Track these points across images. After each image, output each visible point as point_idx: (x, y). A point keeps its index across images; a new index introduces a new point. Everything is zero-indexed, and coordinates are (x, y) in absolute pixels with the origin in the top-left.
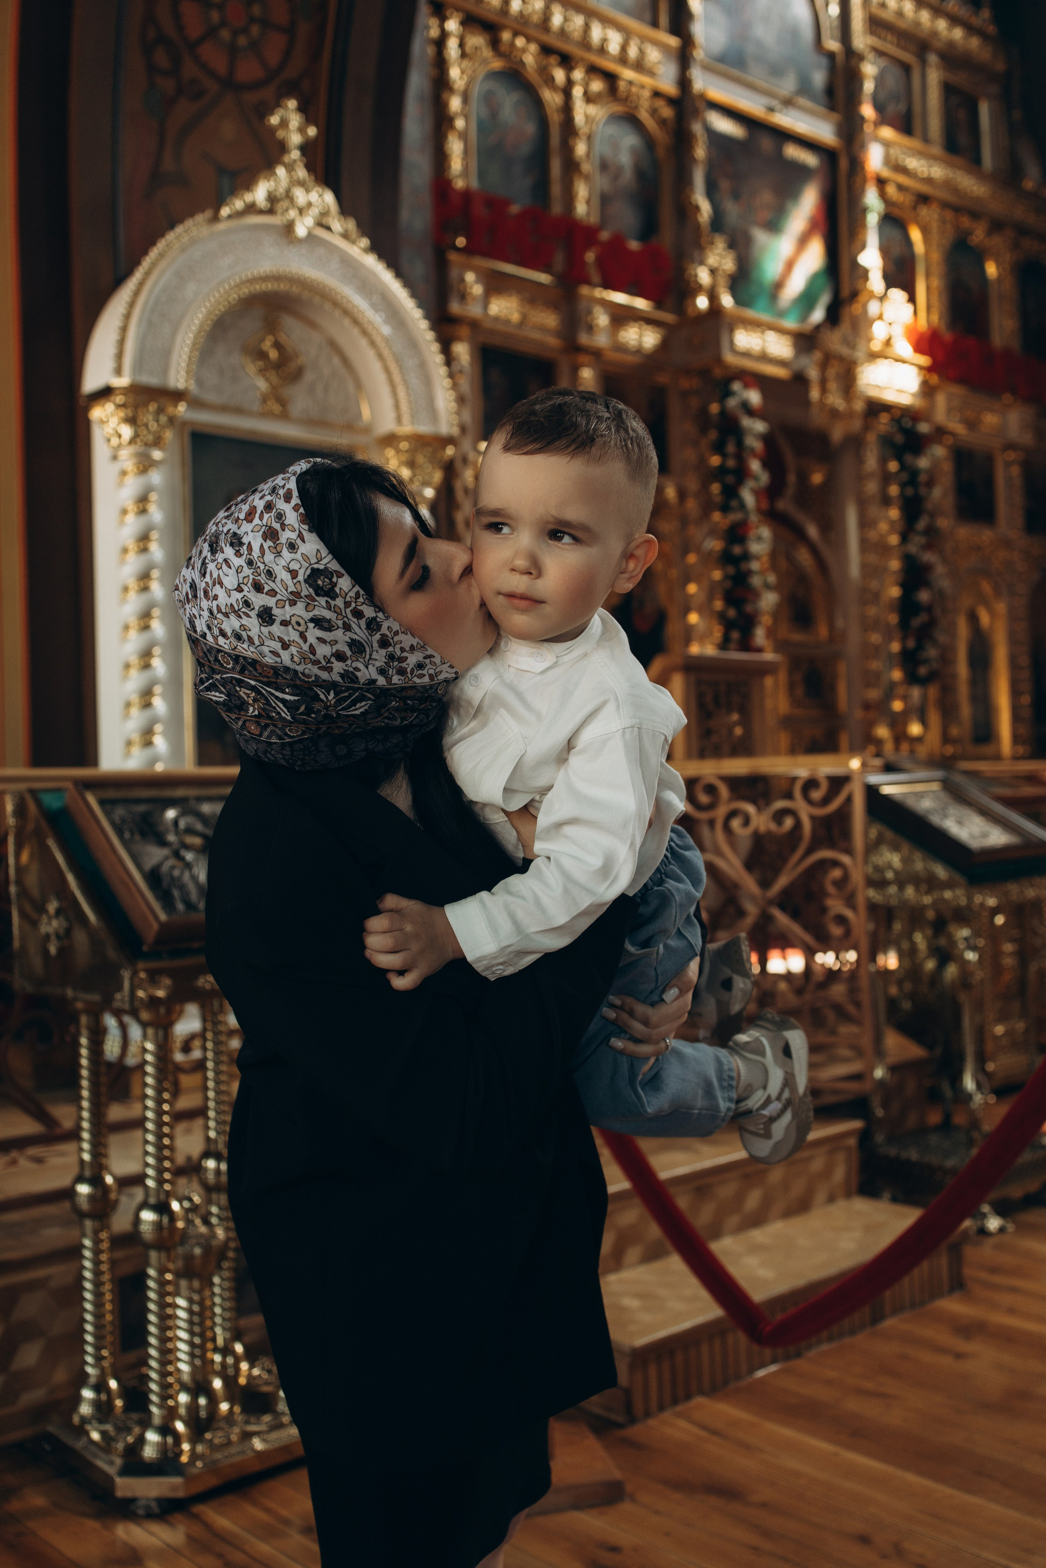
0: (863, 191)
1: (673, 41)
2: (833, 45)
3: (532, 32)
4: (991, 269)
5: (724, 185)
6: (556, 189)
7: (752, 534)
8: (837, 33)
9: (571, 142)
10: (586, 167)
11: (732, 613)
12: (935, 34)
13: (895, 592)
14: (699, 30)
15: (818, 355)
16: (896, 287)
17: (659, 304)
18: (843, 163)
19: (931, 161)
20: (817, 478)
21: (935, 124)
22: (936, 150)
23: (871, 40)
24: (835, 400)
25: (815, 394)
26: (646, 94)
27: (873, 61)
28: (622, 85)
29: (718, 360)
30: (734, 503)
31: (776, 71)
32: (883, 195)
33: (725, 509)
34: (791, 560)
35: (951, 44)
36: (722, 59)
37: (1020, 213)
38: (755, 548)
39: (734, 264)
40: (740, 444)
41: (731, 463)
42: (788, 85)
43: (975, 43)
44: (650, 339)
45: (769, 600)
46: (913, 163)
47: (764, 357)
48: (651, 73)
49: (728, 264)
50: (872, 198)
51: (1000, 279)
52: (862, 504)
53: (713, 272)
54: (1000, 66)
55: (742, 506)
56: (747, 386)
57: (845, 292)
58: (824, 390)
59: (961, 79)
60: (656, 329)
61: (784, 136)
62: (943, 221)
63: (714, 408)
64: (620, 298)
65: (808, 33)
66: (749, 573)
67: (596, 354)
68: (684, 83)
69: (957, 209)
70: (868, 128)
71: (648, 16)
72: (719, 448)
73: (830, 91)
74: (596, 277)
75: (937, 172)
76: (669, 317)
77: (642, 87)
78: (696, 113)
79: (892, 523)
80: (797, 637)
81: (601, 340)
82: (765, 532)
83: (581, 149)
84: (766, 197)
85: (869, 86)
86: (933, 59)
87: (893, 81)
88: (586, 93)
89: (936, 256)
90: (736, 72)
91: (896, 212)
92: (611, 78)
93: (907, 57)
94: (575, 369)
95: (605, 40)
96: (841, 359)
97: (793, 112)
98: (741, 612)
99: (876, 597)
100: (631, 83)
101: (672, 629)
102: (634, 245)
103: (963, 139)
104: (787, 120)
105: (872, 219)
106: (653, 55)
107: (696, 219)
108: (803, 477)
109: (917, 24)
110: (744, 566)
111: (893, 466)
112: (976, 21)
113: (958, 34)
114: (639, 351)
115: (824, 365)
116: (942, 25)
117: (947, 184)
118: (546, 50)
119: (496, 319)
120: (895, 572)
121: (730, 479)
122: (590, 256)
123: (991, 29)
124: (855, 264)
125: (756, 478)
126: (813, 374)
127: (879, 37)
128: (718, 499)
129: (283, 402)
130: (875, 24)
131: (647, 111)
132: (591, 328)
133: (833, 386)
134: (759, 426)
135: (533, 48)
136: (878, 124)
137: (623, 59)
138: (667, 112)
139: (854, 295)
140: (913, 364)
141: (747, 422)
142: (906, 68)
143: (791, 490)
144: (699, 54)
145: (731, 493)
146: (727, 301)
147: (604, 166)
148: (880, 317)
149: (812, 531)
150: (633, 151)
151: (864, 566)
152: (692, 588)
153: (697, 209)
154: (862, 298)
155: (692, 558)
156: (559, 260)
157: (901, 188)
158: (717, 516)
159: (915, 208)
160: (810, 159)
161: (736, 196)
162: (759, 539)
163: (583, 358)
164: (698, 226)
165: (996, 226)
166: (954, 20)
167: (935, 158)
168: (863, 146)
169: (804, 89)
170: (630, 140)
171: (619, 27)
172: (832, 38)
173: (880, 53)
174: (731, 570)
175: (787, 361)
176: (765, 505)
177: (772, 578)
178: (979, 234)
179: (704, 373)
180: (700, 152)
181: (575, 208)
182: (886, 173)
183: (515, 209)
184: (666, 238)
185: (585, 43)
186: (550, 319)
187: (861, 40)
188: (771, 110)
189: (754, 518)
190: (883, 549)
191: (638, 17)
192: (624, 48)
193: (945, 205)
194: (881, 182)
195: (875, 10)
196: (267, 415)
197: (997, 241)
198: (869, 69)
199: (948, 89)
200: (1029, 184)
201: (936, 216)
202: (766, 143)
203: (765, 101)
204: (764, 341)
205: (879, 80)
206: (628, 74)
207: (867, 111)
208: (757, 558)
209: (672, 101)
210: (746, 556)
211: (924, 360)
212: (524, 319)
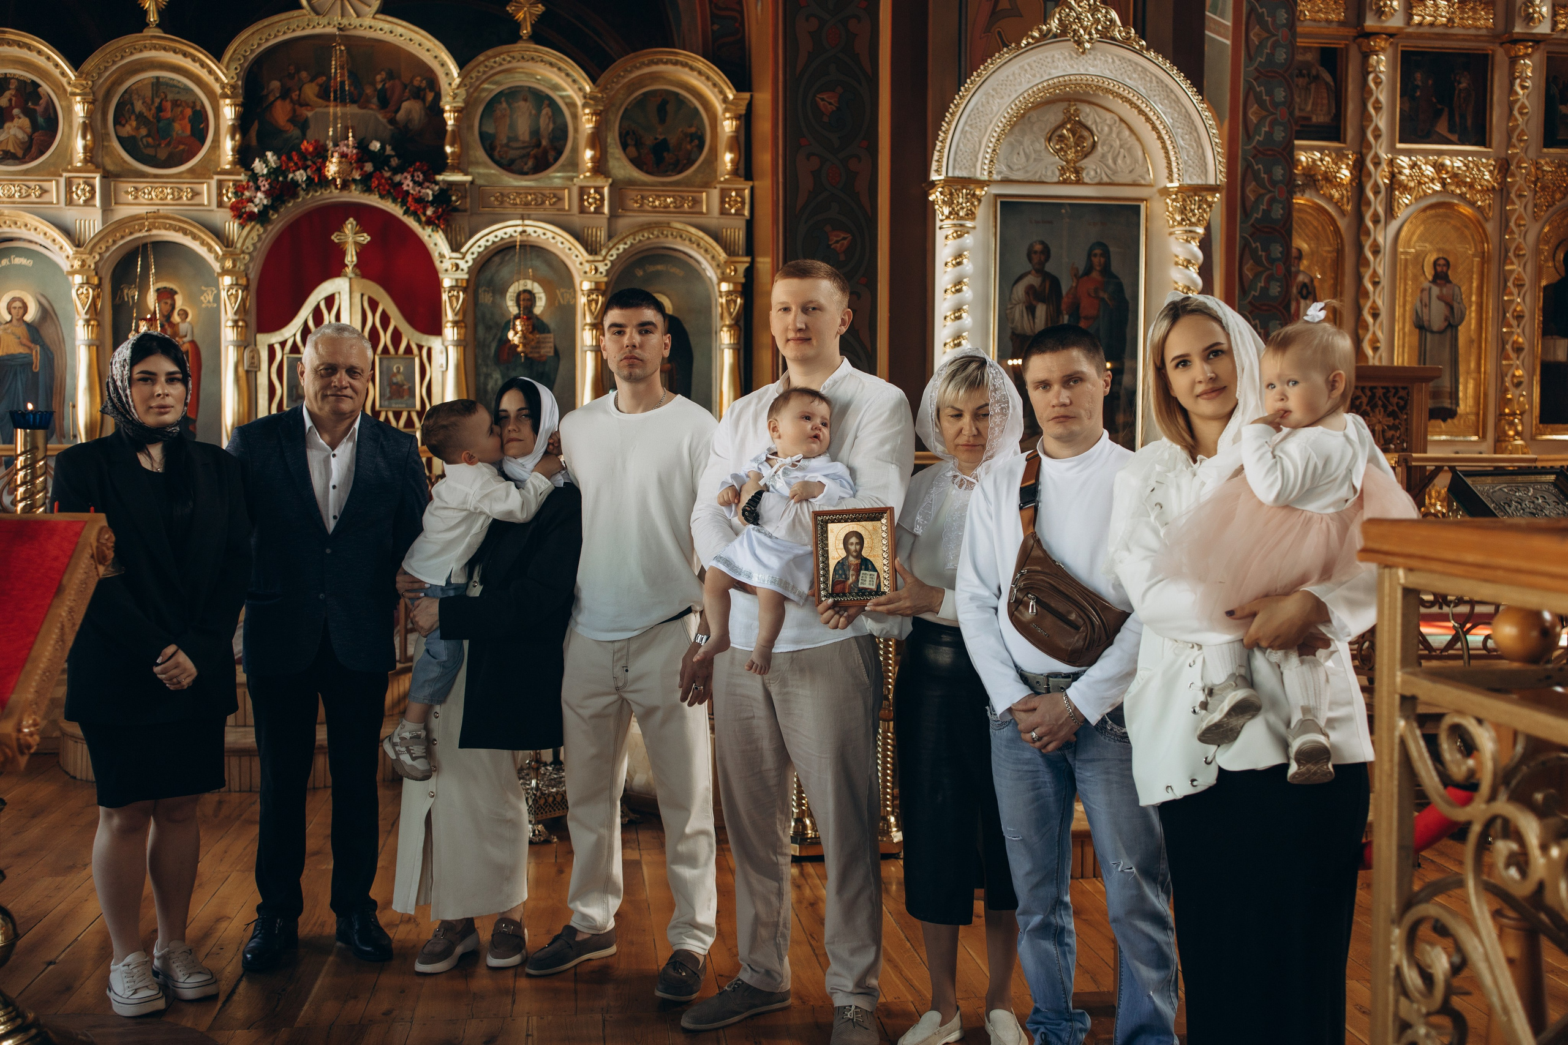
67: (1538, 41)
94: (1514, 61)
119: (1420, 24)
129: (1077, 172)
132: (1529, 18)
163: (1520, 48)
196: (1065, 182)
212: (1450, 20)
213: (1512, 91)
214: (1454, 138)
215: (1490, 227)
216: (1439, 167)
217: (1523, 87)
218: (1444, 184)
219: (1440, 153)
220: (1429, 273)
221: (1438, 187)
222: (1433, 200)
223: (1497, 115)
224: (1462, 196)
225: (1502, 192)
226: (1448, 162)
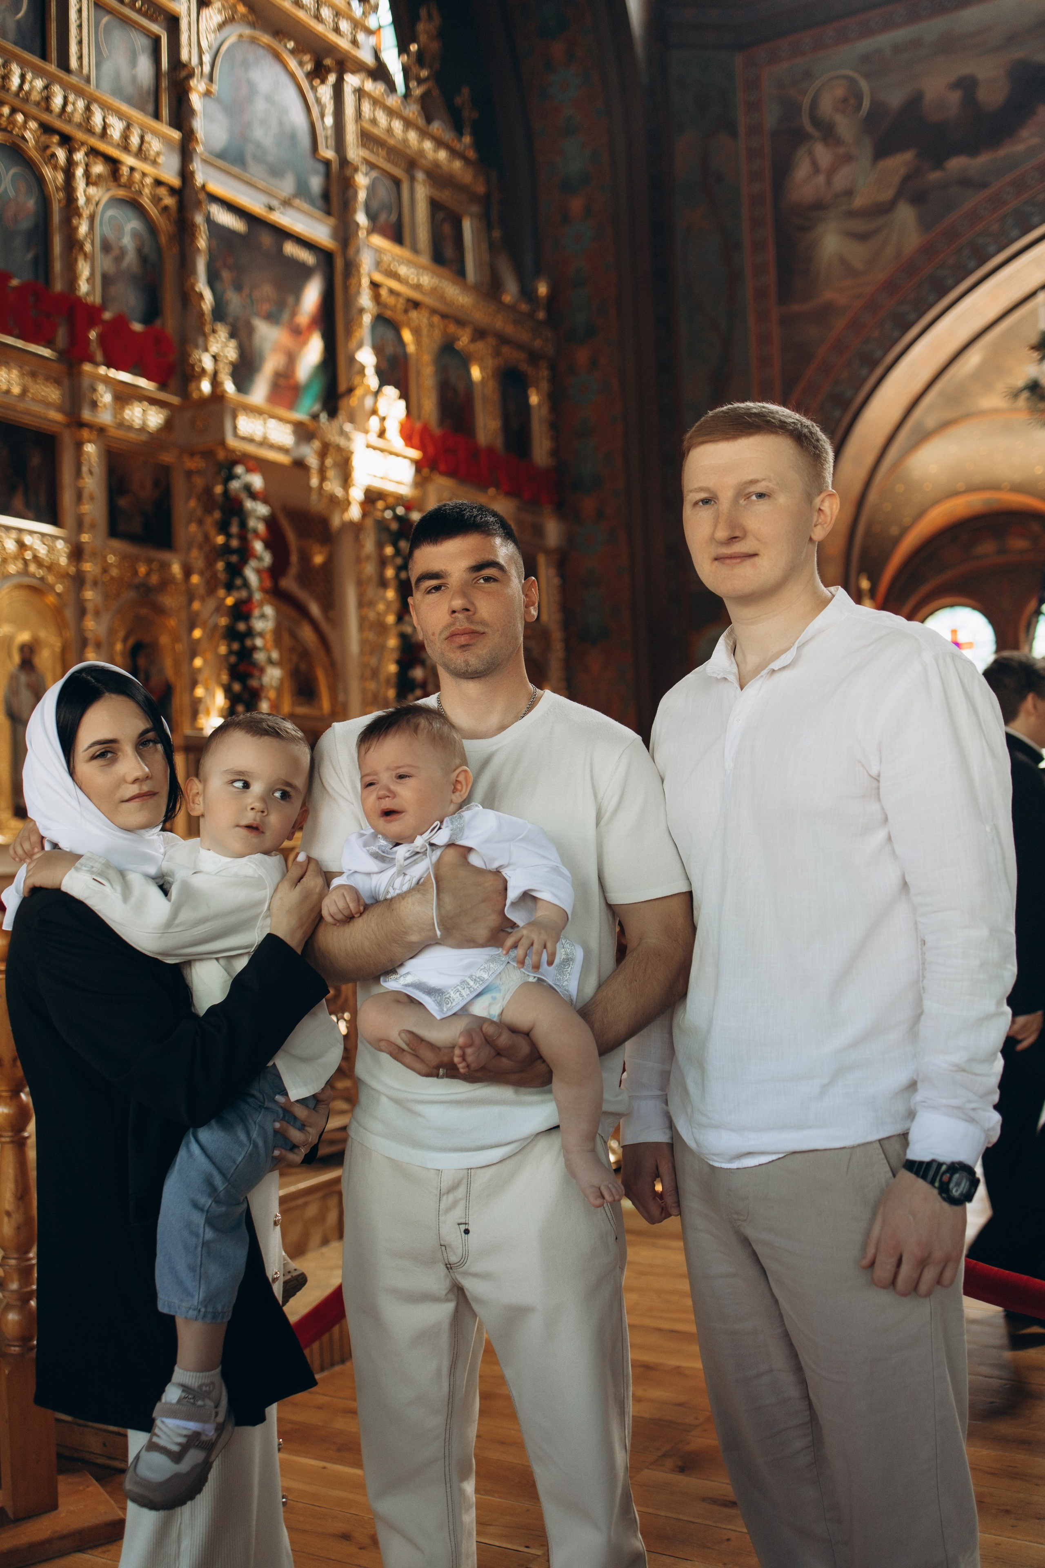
0: (358, 293)
1: (176, 135)
2: (329, 154)
3: (34, 110)
4: (476, 373)
5: (226, 275)
6: (58, 266)
7: (256, 612)
8: (331, 142)
9: (75, 221)
10: (88, 247)
11: (237, 687)
12: (421, 153)
13: (393, 668)
14: (199, 125)
15: (316, 444)
16: (389, 384)
17: (163, 386)
18: (339, 263)
19: (421, 271)
20: (318, 559)
21: (423, 235)
22: (425, 259)
23: (364, 153)
24: (333, 487)
25: (314, 481)
26: (148, 181)
27: (365, 172)
28: (125, 171)
29: (223, 443)
30: (238, 582)
31: (275, 172)
32: (376, 298)
33: (230, 587)
34: (293, 636)
35: (436, 164)
36: (222, 155)
37: (500, 323)
38: (259, 625)
39: (236, 353)
40: (243, 525)
41: (235, 543)
42: (287, 186)
43: (457, 164)
44: (155, 419)
45: (273, 675)
46: (403, 270)
47: (264, 443)
48: (154, 163)
49: (231, 353)
50: (365, 300)
51: (483, 381)
52: (360, 584)
53: (215, 358)
54: (480, 189)
55: (246, 584)
56: (249, 470)
57: (342, 387)
58: (323, 478)
59: (445, 196)
60: (162, 410)
61: (283, 234)
62: (431, 325)
63: (219, 489)
64: (124, 376)
65: (305, 140)
66: (254, 648)
67: (101, 430)
68: (186, 174)
69: (444, 316)
70: (362, 234)
71: (151, 108)
72: (223, 527)
73: (326, 196)
74: (99, 357)
75: (426, 280)
76: (174, 400)
77: (144, 175)
78: (198, 204)
79: (388, 604)
80: (301, 710)
81: (105, 417)
82: (269, 610)
83: (83, 229)
84: (267, 290)
85: (362, 195)
86: (420, 176)
87: (384, 192)
88: (87, 174)
89: (427, 358)
90: (236, 170)
91: (388, 313)
92: (113, 163)
93: (398, 172)
94: (79, 445)
95: (105, 127)
96: (339, 448)
97: (291, 212)
98: (245, 687)
99: (375, 673)
100: (132, 169)
101: (179, 701)
102: (137, 327)
103: (449, 252)
104: (285, 219)
105: (367, 319)
106: (155, 145)
107: (201, 307)
108: (305, 558)
109: (405, 141)
110: (248, 643)
111: (389, 550)
112: (458, 146)
113: (442, 155)
114: (143, 429)
115: (323, 454)
116: (428, 145)
117: (434, 291)
118: (46, 129)
120: (392, 649)
121: (234, 559)
122: (93, 335)
123: (471, 154)
124: (352, 360)
125: (260, 559)
126: (313, 461)
127: (372, 151)
128: (222, 576)
130: (367, 138)
131: (148, 197)
132: (94, 405)
133: (331, 473)
134: (262, 510)
135: (33, 125)
136: (371, 231)
137: (125, 147)
138: (169, 201)
139: (350, 390)
140: (405, 457)
141: (249, 504)
142: (397, 182)
143: (294, 568)
144: (200, 149)
145: (235, 571)
146: (229, 387)
147: (106, 247)
148: (374, 412)
149: (315, 609)
150: (135, 234)
151: (363, 642)
152: (198, 662)
153: (201, 296)
154: (359, 392)
155: (197, 633)
156: (61, 335)
157: (391, 291)
158: (221, 592)
159: (406, 311)
160: (306, 257)
161: (238, 287)
162: (263, 616)
163: (85, 433)
164: (202, 314)
165: (480, 334)
166: (439, 143)
167: (424, 268)
168: (358, 251)
169: (302, 191)
170: (132, 225)
171: (121, 116)
172: (327, 147)
173: (372, 166)
174: (236, 646)
175: (288, 447)
176: (268, 584)
177: (275, 655)
178: (464, 341)
179: (208, 454)
180: (202, 243)
181: (79, 286)
182: (378, 277)
183: (15, 282)
184: (170, 322)
185: (86, 126)
186: (53, 394)
187: (354, 152)
188: (271, 208)
189: (257, 596)
190: (381, 628)
191: (142, 108)
192: (125, 136)
193: (433, 311)
194: (375, 286)
195: (367, 126)
197: (480, 347)
198: (362, 180)
199: (435, 205)
200: (507, 298)
201: (425, 321)
202: (266, 240)
203: (265, 199)
204: (265, 427)
205: (372, 189)
206: (129, 160)
207: (361, 218)
208: (261, 635)
209: (172, 190)
210: (250, 633)
211: (415, 454)
212: (25, 391)
213: (78, 473)
214: (30, 515)
215: (69, 614)
216: (21, 545)
217: (91, 473)
218: (26, 562)
219: (20, 530)
220: (17, 659)
221: (20, 565)
222: (15, 581)
223: (67, 498)
224: (42, 579)
225: (78, 581)
226: (28, 540)
